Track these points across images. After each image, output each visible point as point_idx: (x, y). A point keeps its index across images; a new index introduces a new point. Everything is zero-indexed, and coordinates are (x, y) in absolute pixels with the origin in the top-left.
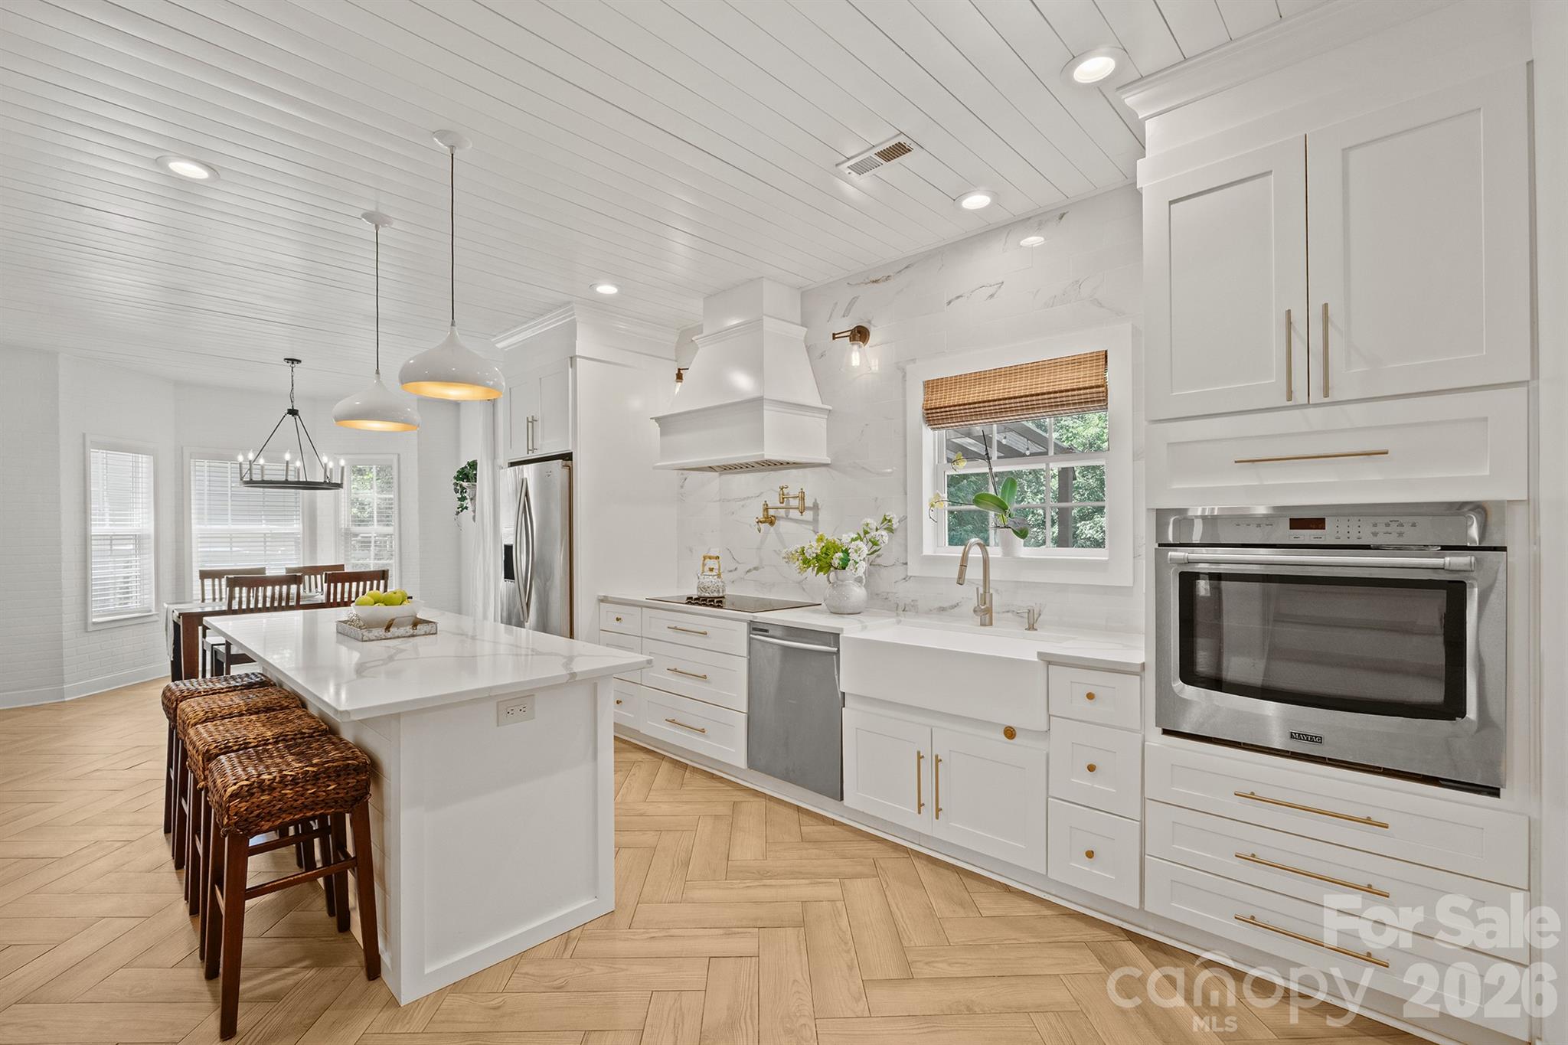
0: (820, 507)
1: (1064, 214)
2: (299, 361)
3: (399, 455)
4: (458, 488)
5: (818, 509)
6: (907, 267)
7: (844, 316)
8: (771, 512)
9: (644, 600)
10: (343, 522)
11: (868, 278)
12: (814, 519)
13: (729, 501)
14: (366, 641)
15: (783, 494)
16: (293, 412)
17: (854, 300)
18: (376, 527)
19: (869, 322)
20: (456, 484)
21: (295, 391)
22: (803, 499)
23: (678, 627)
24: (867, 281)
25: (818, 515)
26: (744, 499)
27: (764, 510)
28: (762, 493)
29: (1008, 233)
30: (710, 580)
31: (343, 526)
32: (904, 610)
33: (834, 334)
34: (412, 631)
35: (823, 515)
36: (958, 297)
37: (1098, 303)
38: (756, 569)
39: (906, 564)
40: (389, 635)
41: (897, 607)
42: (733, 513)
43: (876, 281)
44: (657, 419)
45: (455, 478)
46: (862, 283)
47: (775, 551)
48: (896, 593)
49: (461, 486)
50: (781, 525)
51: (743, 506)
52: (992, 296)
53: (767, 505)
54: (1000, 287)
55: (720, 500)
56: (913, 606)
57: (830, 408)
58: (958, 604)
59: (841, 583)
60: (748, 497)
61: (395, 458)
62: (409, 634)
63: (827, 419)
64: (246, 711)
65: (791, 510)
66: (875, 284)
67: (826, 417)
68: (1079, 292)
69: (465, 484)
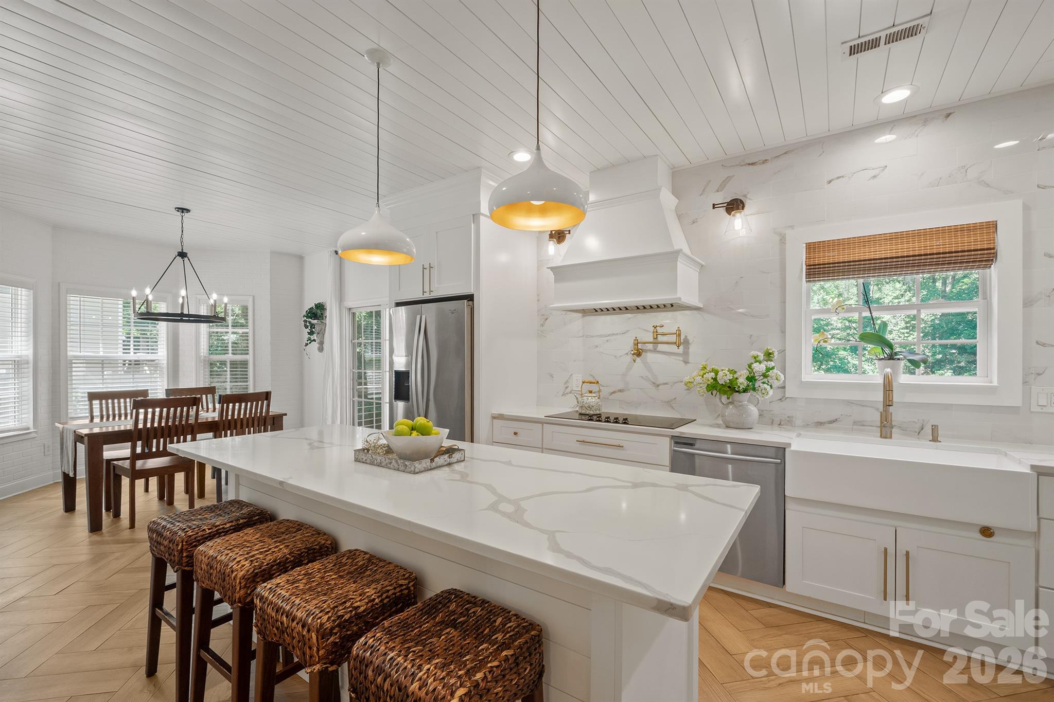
0: (690, 342)
1: (950, 114)
2: (188, 211)
3: (254, 296)
4: (308, 324)
5: (689, 344)
6: (785, 153)
7: (718, 191)
8: (640, 346)
9: (544, 417)
10: (202, 351)
11: (744, 161)
12: (683, 352)
13: (592, 337)
14: (417, 473)
15: (657, 332)
16: (182, 255)
17: (729, 178)
18: (230, 355)
19: (745, 196)
20: (305, 321)
21: (184, 236)
22: (680, 335)
23: (585, 440)
24: (743, 163)
25: (689, 349)
26: (609, 335)
27: (635, 344)
28: (628, 331)
29: (892, 128)
30: (591, 400)
31: (202, 354)
32: (780, 425)
33: (714, 204)
34: (448, 460)
35: (692, 349)
36: (839, 178)
37: (985, 184)
38: (620, 391)
39: (784, 387)
40: (434, 465)
41: (772, 422)
42: (597, 347)
43: (752, 164)
44: (552, 269)
45: (304, 316)
46: (738, 165)
47: (642, 377)
48: (771, 411)
49: (310, 322)
50: (650, 357)
51: (607, 341)
52: (875, 177)
53: (637, 340)
54: (883, 170)
55: (583, 336)
56: (789, 421)
57: (704, 263)
58: (836, 419)
59: (741, 404)
60: (613, 334)
61: (251, 299)
62: (446, 463)
63: (699, 273)
64: (289, 554)
65: (659, 345)
66: (751, 166)
67: (699, 270)
68: (966, 175)
69: (315, 322)
